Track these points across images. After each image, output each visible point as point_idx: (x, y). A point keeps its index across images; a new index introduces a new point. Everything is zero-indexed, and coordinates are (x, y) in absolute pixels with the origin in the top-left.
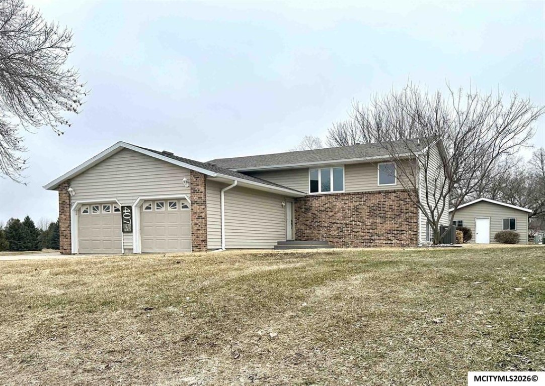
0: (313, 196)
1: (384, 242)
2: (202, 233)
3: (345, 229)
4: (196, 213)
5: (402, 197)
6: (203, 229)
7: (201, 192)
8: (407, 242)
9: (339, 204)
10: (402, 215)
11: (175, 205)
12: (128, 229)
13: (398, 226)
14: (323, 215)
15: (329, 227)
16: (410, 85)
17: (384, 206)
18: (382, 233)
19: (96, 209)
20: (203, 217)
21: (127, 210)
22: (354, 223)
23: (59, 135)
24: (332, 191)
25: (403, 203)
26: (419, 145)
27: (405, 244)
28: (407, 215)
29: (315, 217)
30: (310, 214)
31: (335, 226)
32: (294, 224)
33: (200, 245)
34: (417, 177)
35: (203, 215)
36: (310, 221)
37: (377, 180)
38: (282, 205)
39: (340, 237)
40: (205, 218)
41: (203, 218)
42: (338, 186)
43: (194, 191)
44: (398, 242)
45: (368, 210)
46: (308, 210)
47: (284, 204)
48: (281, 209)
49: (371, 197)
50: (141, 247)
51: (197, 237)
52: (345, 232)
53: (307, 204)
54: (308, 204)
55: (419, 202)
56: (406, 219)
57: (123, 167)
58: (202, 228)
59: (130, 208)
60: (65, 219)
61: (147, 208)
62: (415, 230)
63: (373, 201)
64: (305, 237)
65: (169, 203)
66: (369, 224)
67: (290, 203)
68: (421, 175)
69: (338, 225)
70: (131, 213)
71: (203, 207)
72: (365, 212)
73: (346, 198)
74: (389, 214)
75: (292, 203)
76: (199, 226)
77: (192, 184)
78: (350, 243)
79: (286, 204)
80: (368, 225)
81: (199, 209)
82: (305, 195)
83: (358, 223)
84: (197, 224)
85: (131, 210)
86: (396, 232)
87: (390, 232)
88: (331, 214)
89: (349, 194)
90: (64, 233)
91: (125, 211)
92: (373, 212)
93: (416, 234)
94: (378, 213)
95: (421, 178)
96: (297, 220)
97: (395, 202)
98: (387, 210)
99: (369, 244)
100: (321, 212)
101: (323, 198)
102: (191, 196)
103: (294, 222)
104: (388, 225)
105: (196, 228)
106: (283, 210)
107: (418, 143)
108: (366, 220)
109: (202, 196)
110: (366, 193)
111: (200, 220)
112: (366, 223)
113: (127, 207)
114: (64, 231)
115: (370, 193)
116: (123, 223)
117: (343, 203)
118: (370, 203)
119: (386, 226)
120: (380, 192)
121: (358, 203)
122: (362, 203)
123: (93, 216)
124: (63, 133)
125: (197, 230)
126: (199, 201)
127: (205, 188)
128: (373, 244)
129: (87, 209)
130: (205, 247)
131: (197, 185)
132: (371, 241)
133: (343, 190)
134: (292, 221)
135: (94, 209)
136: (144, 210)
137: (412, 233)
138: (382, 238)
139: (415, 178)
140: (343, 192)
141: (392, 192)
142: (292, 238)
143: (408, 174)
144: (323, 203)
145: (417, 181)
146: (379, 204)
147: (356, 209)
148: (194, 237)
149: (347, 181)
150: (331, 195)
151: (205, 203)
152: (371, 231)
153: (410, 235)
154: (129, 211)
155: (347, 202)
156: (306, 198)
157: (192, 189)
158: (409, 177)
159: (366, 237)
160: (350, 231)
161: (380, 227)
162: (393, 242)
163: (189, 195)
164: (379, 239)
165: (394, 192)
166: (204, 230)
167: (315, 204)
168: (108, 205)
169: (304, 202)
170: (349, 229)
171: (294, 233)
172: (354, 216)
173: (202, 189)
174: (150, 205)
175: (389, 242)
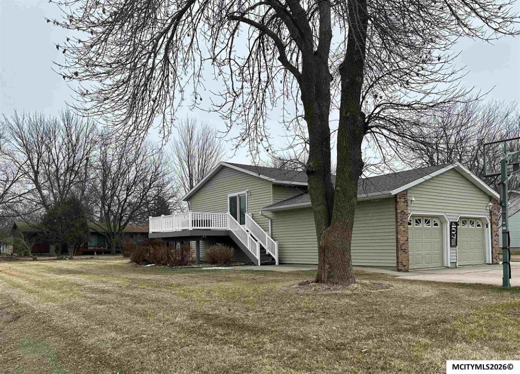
12: (454, 244)
21: (454, 225)
60: (404, 231)
65: (470, 221)
70: (456, 228)
90: (403, 248)
102: (491, 218)
111: (497, 237)
113: (454, 222)
114: (403, 244)
116: (451, 238)
123: (416, 229)
125: (496, 245)
135: (417, 222)
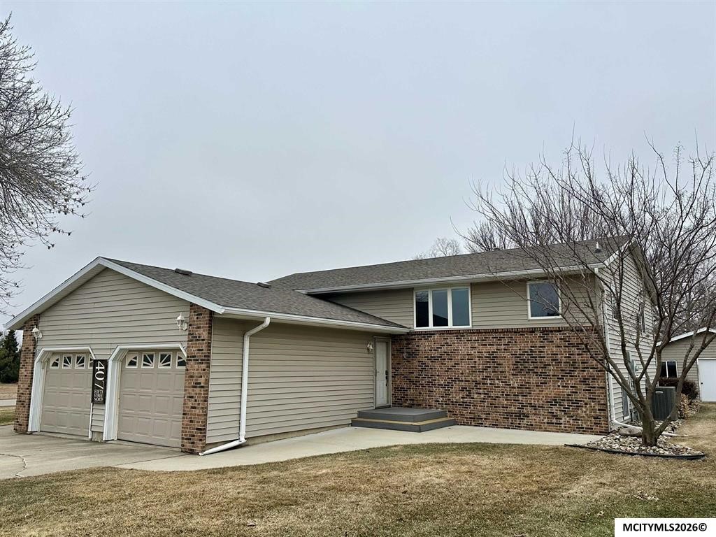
0: (420, 333)
1: (546, 420)
2: (199, 415)
3: (475, 391)
4: (192, 377)
5: (574, 341)
6: (201, 406)
7: (203, 340)
8: (589, 423)
9: (463, 348)
10: (576, 374)
11: (168, 360)
12: (100, 399)
13: (569, 391)
14: (437, 365)
15: (447, 386)
16: (576, 144)
17: (542, 355)
18: (541, 402)
19: (67, 361)
20: (202, 385)
21: (101, 366)
22: (489, 382)
23: (49, 248)
24: (450, 326)
25: (577, 352)
26: (598, 251)
27: (584, 426)
28: (585, 373)
29: (423, 367)
30: (416, 363)
31: (457, 386)
32: (390, 379)
33: (194, 436)
34: (599, 312)
35: (202, 380)
36: (416, 374)
37: (527, 310)
38: (368, 349)
39: (466, 406)
40: (205, 387)
41: (202, 387)
42: (461, 317)
43: (193, 338)
44: (571, 422)
45: (514, 360)
46: (413, 354)
47: (371, 347)
48: (367, 355)
49: (518, 338)
50: (116, 429)
51: (191, 421)
52: (476, 396)
53: (410, 346)
54: (413, 346)
55: (606, 357)
56: (584, 381)
57: (103, 297)
58: (199, 404)
59: (105, 362)
60: (26, 376)
61: (132, 363)
62: (602, 402)
63: (522, 345)
64: (409, 402)
65: (161, 355)
66: (516, 385)
67: (385, 344)
68: (606, 307)
69: (463, 383)
70: (106, 371)
71: (204, 366)
72: (507, 364)
73: (474, 338)
74: (551, 370)
75: (387, 343)
76: (196, 401)
77: (190, 325)
78: (484, 416)
79: (374, 347)
80: (514, 388)
81: (197, 370)
82: (408, 331)
83: (497, 382)
84: (192, 397)
85: (106, 367)
86: (566, 403)
87: (554, 402)
88: (450, 364)
89: (479, 332)
91: (98, 368)
92: (523, 363)
93: (605, 408)
94: (531, 367)
95: (606, 312)
96: (395, 372)
97: (562, 349)
98: (547, 363)
99: (518, 421)
100: (433, 359)
101: (436, 336)
102: (188, 347)
103: (390, 375)
104: (551, 390)
105: (190, 405)
106: (371, 356)
107: (598, 248)
108: (512, 377)
109: (204, 347)
110: (508, 331)
111: (197, 390)
112: (511, 382)
113: (101, 361)
115: (516, 331)
116: (94, 388)
117: (469, 345)
118: (515, 348)
119: (547, 391)
120: (533, 331)
121: (495, 347)
122: (503, 347)
123: (63, 372)
124: (53, 246)
125: (192, 408)
126: (198, 355)
127: (210, 333)
128: (525, 422)
129: (58, 360)
130: (201, 440)
131: (198, 328)
132: (521, 415)
133: (469, 325)
134: (387, 373)
136: (127, 367)
137: (597, 407)
138: (542, 412)
139: (595, 312)
140: (470, 327)
141: (555, 331)
142: (388, 403)
143: (581, 306)
144: (436, 345)
145: (601, 318)
146: (532, 351)
147: (493, 357)
148: (187, 421)
149: (474, 311)
150: (449, 332)
151: (207, 359)
152: (520, 398)
153: (594, 410)
154: (103, 368)
155: (476, 345)
156: (409, 337)
157: (190, 334)
158: (585, 311)
159: (513, 408)
160: (482, 396)
161: (537, 391)
162: (561, 421)
163: (186, 345)
164: (535, 414)
165: (559, 330)
166: (202, 408)
167: (424, 346)
168: (82, 355)
169: (405, 342)
170: (481, 391)
171: (391, 393)
172: (490, 370)
173: (205, 335)
174: (135, 358)
175: (554, 421)
